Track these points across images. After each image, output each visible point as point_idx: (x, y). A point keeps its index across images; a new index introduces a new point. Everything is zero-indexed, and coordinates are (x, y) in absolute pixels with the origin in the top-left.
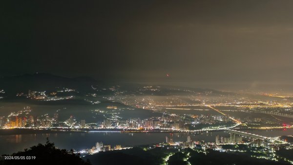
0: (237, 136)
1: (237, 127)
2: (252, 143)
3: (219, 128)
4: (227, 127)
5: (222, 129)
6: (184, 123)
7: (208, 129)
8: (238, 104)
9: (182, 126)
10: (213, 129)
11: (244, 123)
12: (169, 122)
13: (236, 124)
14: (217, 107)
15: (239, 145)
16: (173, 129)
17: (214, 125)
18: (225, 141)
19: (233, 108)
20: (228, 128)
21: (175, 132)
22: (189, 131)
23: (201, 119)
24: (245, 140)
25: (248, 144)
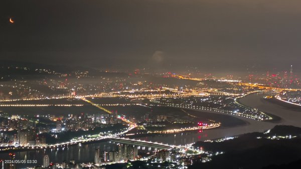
0: (130, 147)
1: (129, 132)
2: (153, 158)
3: (100, 137)
4: (113, 133)
5: (105, 137)
6: (37, 131)
7: (82, 139)
8: (132, 94)
9: (33, 138)
10: (90, 139)
11: (141, 124)
12: (7, 132)
13: (128, 127)
14: (97, 100)
15: (132, 162)
16: (15, 144)
17: (92, 132)
18: (111, 158)
19: (123, 100)
20: (115, 136)
21: (20, 149)
22: (45, 146)
23: (69, 122)
24: (142, 154)
25: (147, 159)
